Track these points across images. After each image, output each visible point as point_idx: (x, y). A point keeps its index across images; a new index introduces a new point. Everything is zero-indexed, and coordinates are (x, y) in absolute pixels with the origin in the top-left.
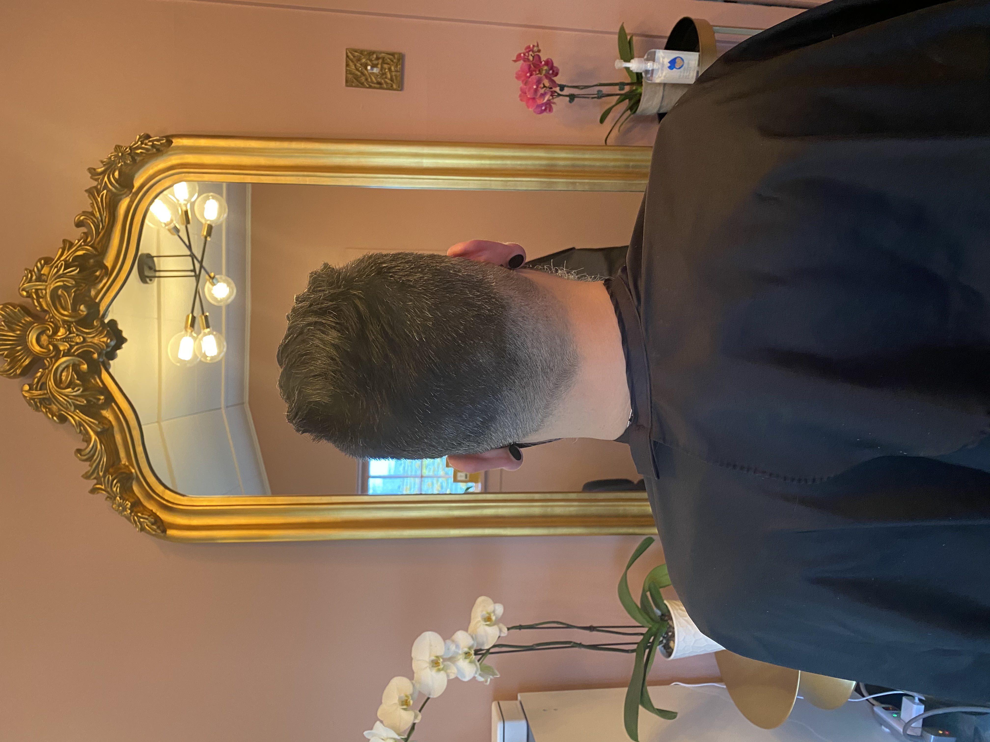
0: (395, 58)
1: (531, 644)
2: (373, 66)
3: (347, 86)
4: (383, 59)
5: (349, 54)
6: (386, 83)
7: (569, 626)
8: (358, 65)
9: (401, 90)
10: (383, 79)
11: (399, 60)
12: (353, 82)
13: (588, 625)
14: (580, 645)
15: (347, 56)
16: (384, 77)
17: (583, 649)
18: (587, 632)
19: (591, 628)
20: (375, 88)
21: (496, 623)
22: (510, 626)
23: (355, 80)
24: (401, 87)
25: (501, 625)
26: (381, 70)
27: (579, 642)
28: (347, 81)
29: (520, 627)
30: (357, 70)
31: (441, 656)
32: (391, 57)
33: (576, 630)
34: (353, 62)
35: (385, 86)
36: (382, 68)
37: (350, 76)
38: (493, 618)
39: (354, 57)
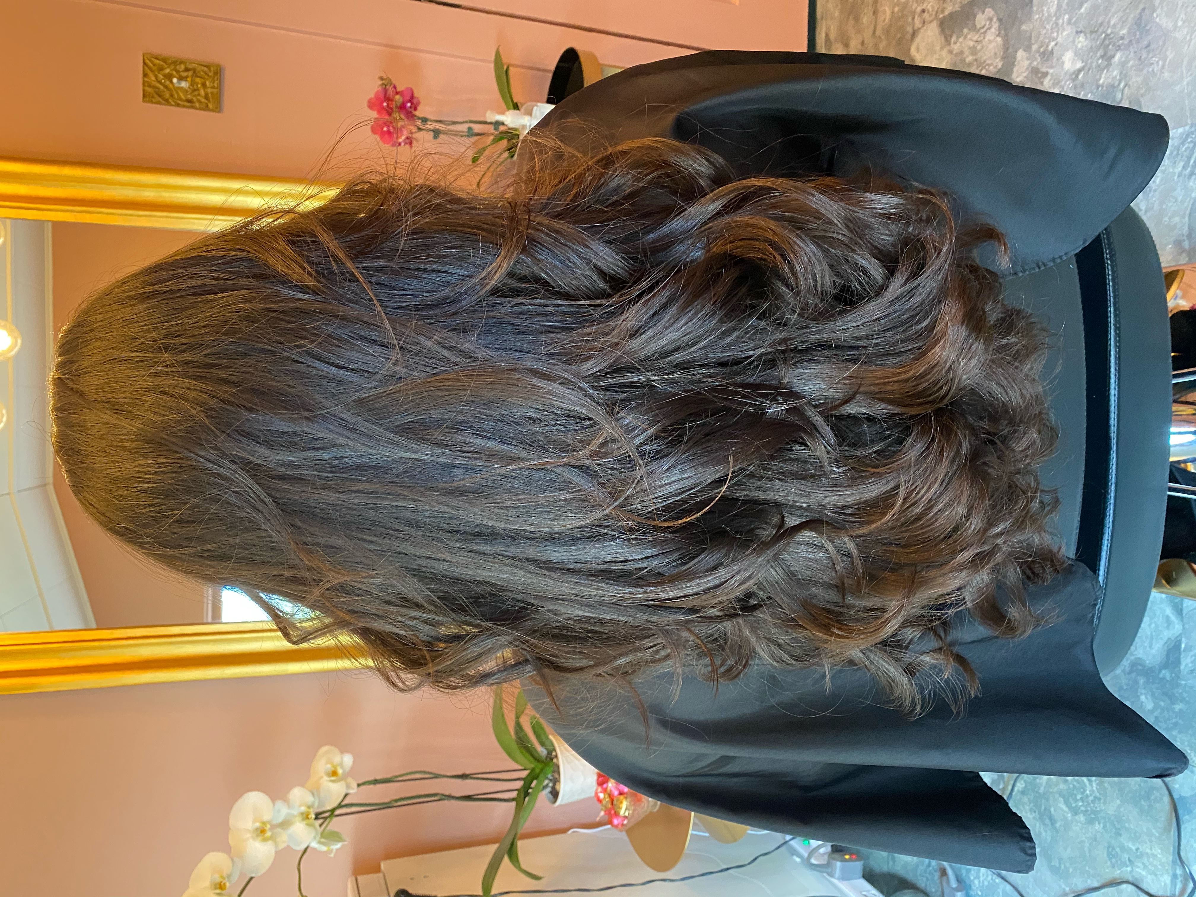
0: (210, 71)
1: (387, 800)
2: (181, 79)
3: (144, 101)
4: (194, 70)
5: (147, 61)
6: (199, 101)
7: (437, 776)
8: (160, 76)
9: (219, 112)
10: (194, 96)
11: (216, 73)
12: (153, 97)
13: (460, 773)
14: (450, 797)
15: (145, 63)
16: (196, 93)
17: (453, 802)
18: (459, 781)
19: (464, 776)
20: (184, 106)
21: (344, 778)
22: (361, 782)
23: (155, 96)
24: (218, 109)
25: (350, 780)
26: (192, 85)
27: (447, 793)
28: (144, 96)
29: (376, 782)
30: (160, 82)
31: (269, 822)
32: (206, 69)
33: (445, 779)
34: (152, 71)
35: (197, 105)
36: (193, 84)
37: (149, 90)
38: (340, 771)
39: (154, 65)
